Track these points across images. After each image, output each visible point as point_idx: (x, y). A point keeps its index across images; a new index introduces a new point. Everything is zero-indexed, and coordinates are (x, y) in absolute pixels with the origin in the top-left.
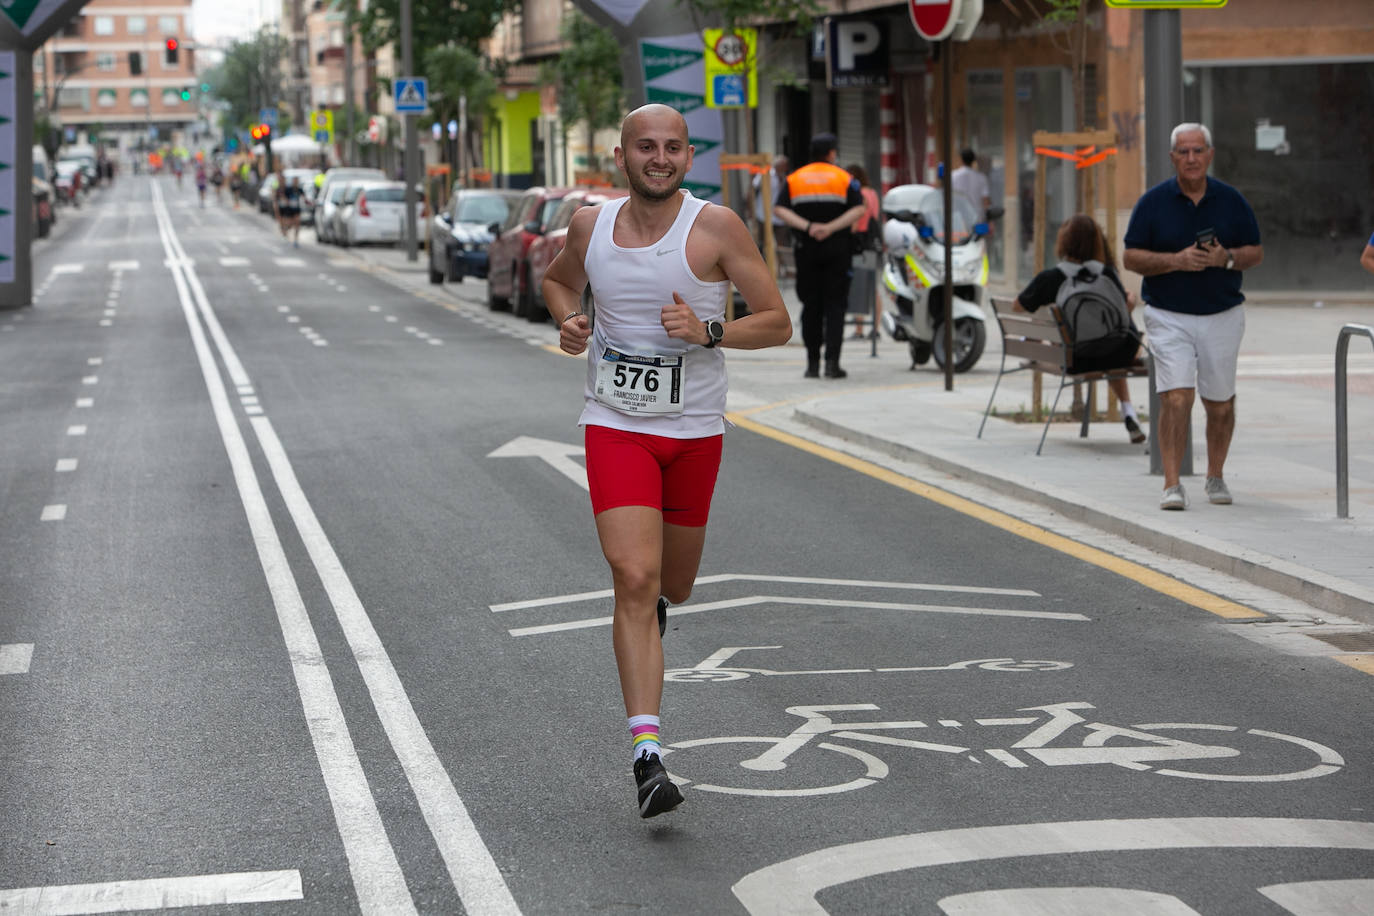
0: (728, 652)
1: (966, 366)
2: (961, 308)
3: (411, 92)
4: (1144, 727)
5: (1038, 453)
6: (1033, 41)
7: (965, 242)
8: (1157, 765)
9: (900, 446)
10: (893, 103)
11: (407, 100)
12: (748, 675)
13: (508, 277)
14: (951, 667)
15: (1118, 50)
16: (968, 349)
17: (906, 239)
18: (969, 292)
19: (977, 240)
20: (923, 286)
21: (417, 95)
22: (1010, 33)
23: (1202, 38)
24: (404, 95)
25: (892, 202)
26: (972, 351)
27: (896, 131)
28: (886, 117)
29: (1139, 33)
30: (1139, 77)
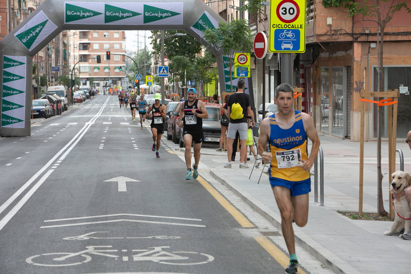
0: (93, 233)
3: (164, 70)
4: (174, 252)
5: (258, 184)
6: (336, 58)
8: (161, 261)
9: (223, 180)
10: (303, 76)
11: (163, 72)
12: (89, 238)
13: (171, 129)
14: (147, 238)
15: (357, 61)
21: (165, 71)
24: (161, 71)
27: (304, 85)
28: (301, 81)
29: (364, 57)
30: (363, 70)
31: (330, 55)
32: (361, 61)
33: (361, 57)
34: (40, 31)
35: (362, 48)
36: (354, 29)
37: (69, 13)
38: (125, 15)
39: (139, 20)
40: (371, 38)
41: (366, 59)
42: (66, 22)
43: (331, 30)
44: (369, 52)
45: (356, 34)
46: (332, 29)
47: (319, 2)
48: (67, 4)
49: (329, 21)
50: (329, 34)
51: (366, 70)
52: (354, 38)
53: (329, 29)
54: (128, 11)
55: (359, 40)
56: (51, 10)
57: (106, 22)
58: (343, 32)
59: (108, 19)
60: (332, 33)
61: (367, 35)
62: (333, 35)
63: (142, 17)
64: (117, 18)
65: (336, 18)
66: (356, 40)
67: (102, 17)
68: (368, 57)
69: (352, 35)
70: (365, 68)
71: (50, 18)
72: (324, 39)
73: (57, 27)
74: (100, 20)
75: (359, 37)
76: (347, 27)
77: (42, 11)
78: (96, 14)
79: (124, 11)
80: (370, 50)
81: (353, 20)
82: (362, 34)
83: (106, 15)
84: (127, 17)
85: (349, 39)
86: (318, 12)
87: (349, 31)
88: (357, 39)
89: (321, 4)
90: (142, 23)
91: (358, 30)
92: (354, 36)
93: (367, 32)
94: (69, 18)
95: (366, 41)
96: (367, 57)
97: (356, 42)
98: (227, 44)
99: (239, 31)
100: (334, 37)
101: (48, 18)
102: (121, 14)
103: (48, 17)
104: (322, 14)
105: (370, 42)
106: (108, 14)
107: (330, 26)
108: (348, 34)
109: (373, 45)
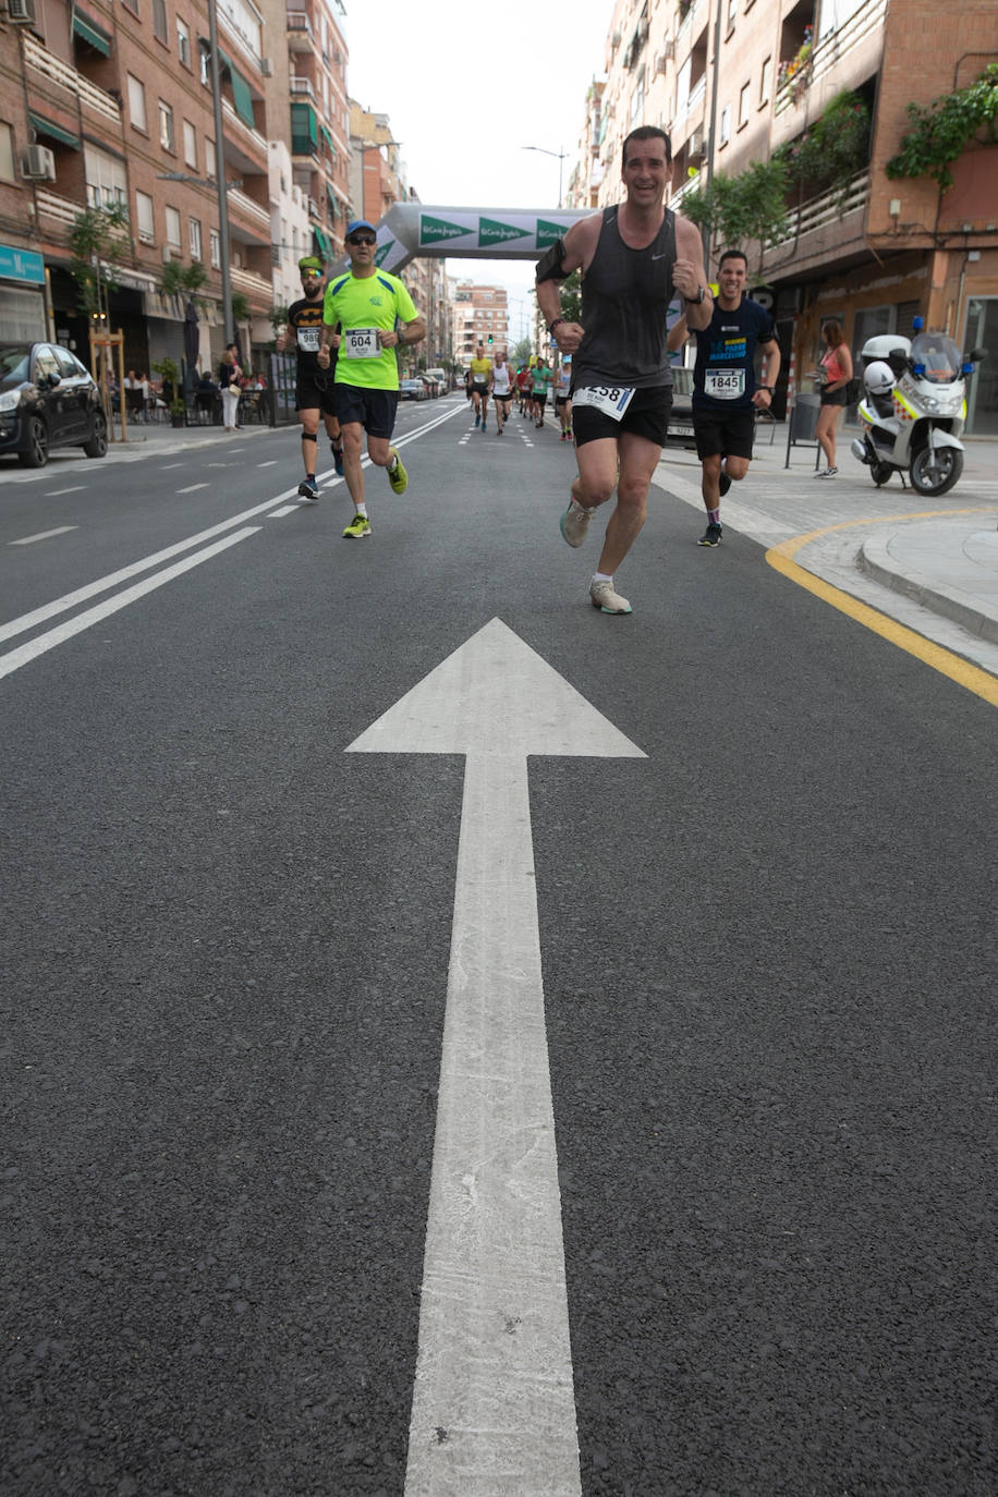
1: (940, 490)
2: (939, 438)
6: (869, 293)
7: (953, 380)
15: (937, 289)
16: (944, 476)
17: (884, 378)
18: (947, 424)
19: (960, 379)
20: (910, 417)
22: (852, 292)
23: (991, 281)
25: (871, 349)
26: (947, 480)
29: (952, 279)
30: (947, 307)
31: (848, 291)
32: (945, 288)
33: (946, 281)
34: (383, 258)
35: (949, 263)
36: (940, 225)
37: (426, 230)
38: (510, 234)
39: (529, 243)
40: (972, 242)
41: (956, 285)
42: (422, 243)
43: (896, 225)
44: (963, 270)
45: (941, 234)
46: (899, 222)
47: (880, 169)
48: (424, 217)
49: (896, 207)
50: (891, 232)
51: (953, 307)
52: (936, 241)
53: (891, 222)
54: (514, 229)
55: (947, 245)
56: (399, 225)
57: (481, 244)
58: (919, 230)
59: (484, 240)
60: (898, 231)
61: (966, 235)
62: (899, 235)
63: (535, 237)
64: (497, 240)
65: (906, 201)
66: (941, 247)
67: (476, 236)
68: (960, 281)
69: (934, 235)
70: (953, 302)
71: (400, 239)
72: (882, 243)
73: (407, 252)
74: (471, 241)
75: (949, 240)
76: (926, 219)
77: (385, 227)
78: (466, 232)
79: (508, 228)
80: (967, 267)
81: (939, 207)
82: (955, 234)
83: (481, 236)
84: (512, 238)
85: (928, 243)
86: (875, 188)
87: (931, 229)
88: (943, 244)
89: (882, 173)
90: (533, 249)
91: (948, 226)
92: (939, 238)
93: (967, 228)
94: (427, 238)
95: (963, 246)
96: (957, 279)
97: (938, 250)
98: (735, 218)
99: (762, 189)
100: (900, 239)
101: (395, 238)
102: (503, 233)
103: (397, 236)
104: (882, 194)
105: (968, 250)
106: (484, 232)
107: (895, 217)
108: (927, 234)
109: (974, 256)
